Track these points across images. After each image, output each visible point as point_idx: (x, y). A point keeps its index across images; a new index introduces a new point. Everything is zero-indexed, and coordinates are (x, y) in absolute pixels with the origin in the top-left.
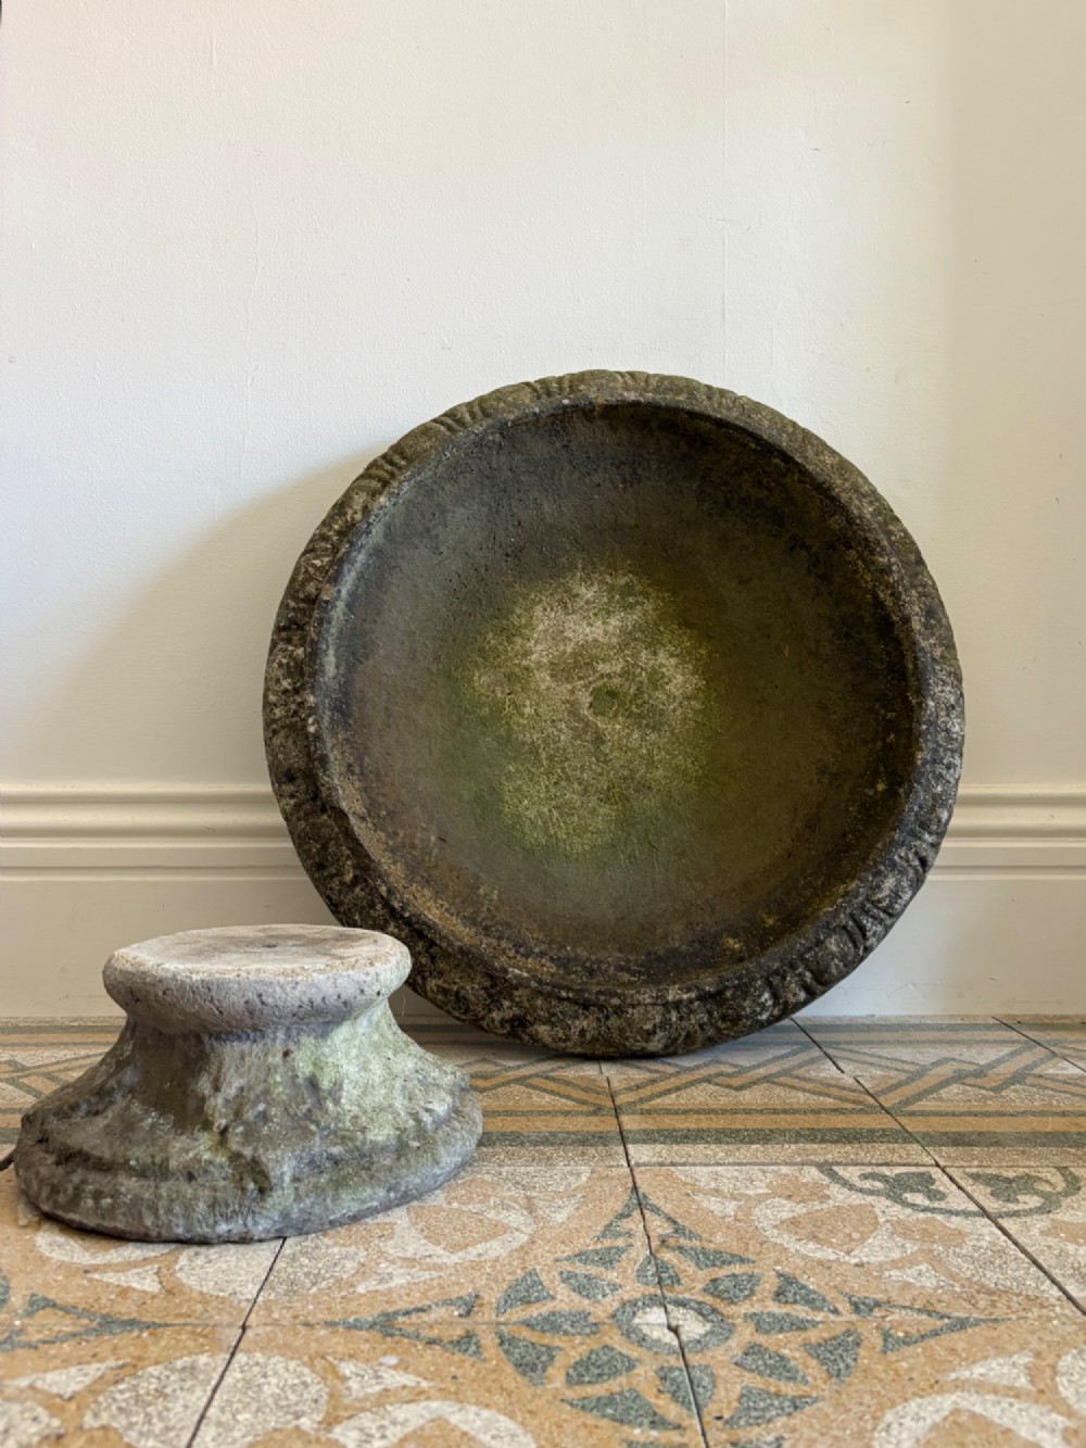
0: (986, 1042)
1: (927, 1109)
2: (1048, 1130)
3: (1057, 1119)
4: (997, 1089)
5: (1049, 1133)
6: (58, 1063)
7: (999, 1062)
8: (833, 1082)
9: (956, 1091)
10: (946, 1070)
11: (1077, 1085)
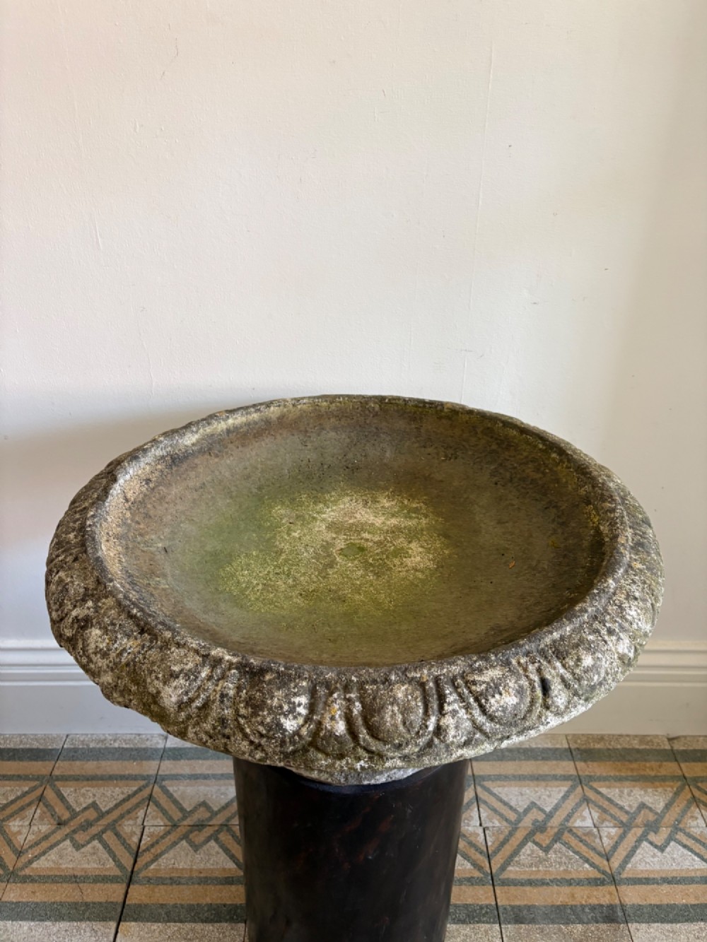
0: (555, 778)
1: (512, 876)
2: (559, 903)
3: (566, 890)
4: (546, 850)
5: (558, 906)
6: (117, 806)
7: (556, 808)
8: (472, 839)
9: (529, 852)
10: (527, 822)
11: (587, 845)
